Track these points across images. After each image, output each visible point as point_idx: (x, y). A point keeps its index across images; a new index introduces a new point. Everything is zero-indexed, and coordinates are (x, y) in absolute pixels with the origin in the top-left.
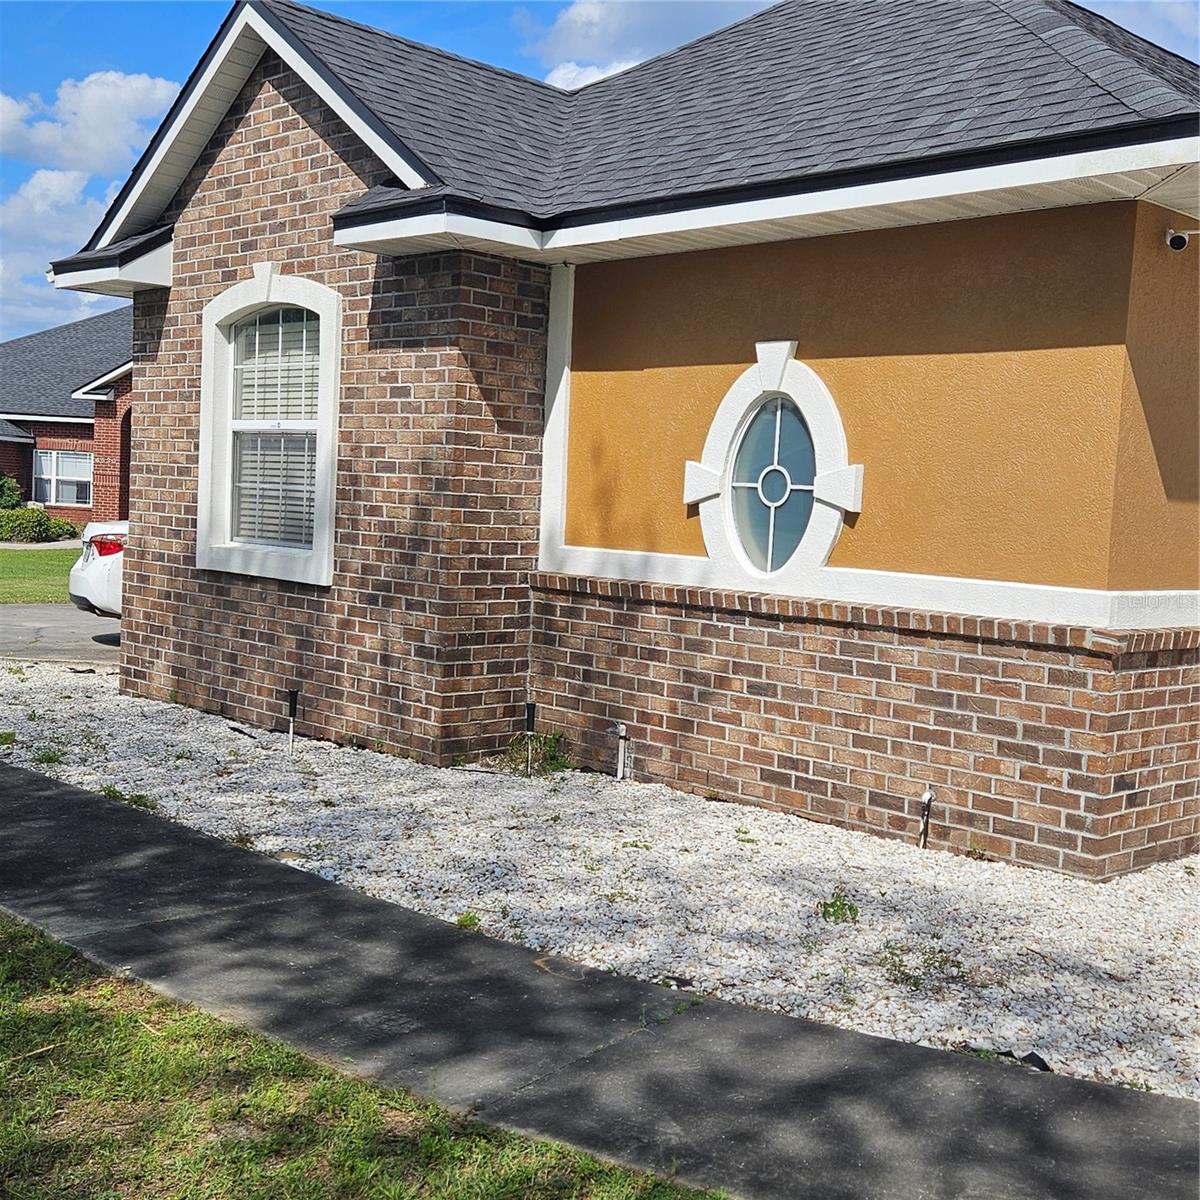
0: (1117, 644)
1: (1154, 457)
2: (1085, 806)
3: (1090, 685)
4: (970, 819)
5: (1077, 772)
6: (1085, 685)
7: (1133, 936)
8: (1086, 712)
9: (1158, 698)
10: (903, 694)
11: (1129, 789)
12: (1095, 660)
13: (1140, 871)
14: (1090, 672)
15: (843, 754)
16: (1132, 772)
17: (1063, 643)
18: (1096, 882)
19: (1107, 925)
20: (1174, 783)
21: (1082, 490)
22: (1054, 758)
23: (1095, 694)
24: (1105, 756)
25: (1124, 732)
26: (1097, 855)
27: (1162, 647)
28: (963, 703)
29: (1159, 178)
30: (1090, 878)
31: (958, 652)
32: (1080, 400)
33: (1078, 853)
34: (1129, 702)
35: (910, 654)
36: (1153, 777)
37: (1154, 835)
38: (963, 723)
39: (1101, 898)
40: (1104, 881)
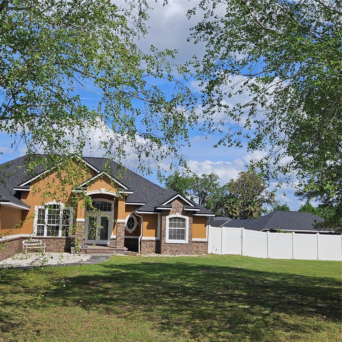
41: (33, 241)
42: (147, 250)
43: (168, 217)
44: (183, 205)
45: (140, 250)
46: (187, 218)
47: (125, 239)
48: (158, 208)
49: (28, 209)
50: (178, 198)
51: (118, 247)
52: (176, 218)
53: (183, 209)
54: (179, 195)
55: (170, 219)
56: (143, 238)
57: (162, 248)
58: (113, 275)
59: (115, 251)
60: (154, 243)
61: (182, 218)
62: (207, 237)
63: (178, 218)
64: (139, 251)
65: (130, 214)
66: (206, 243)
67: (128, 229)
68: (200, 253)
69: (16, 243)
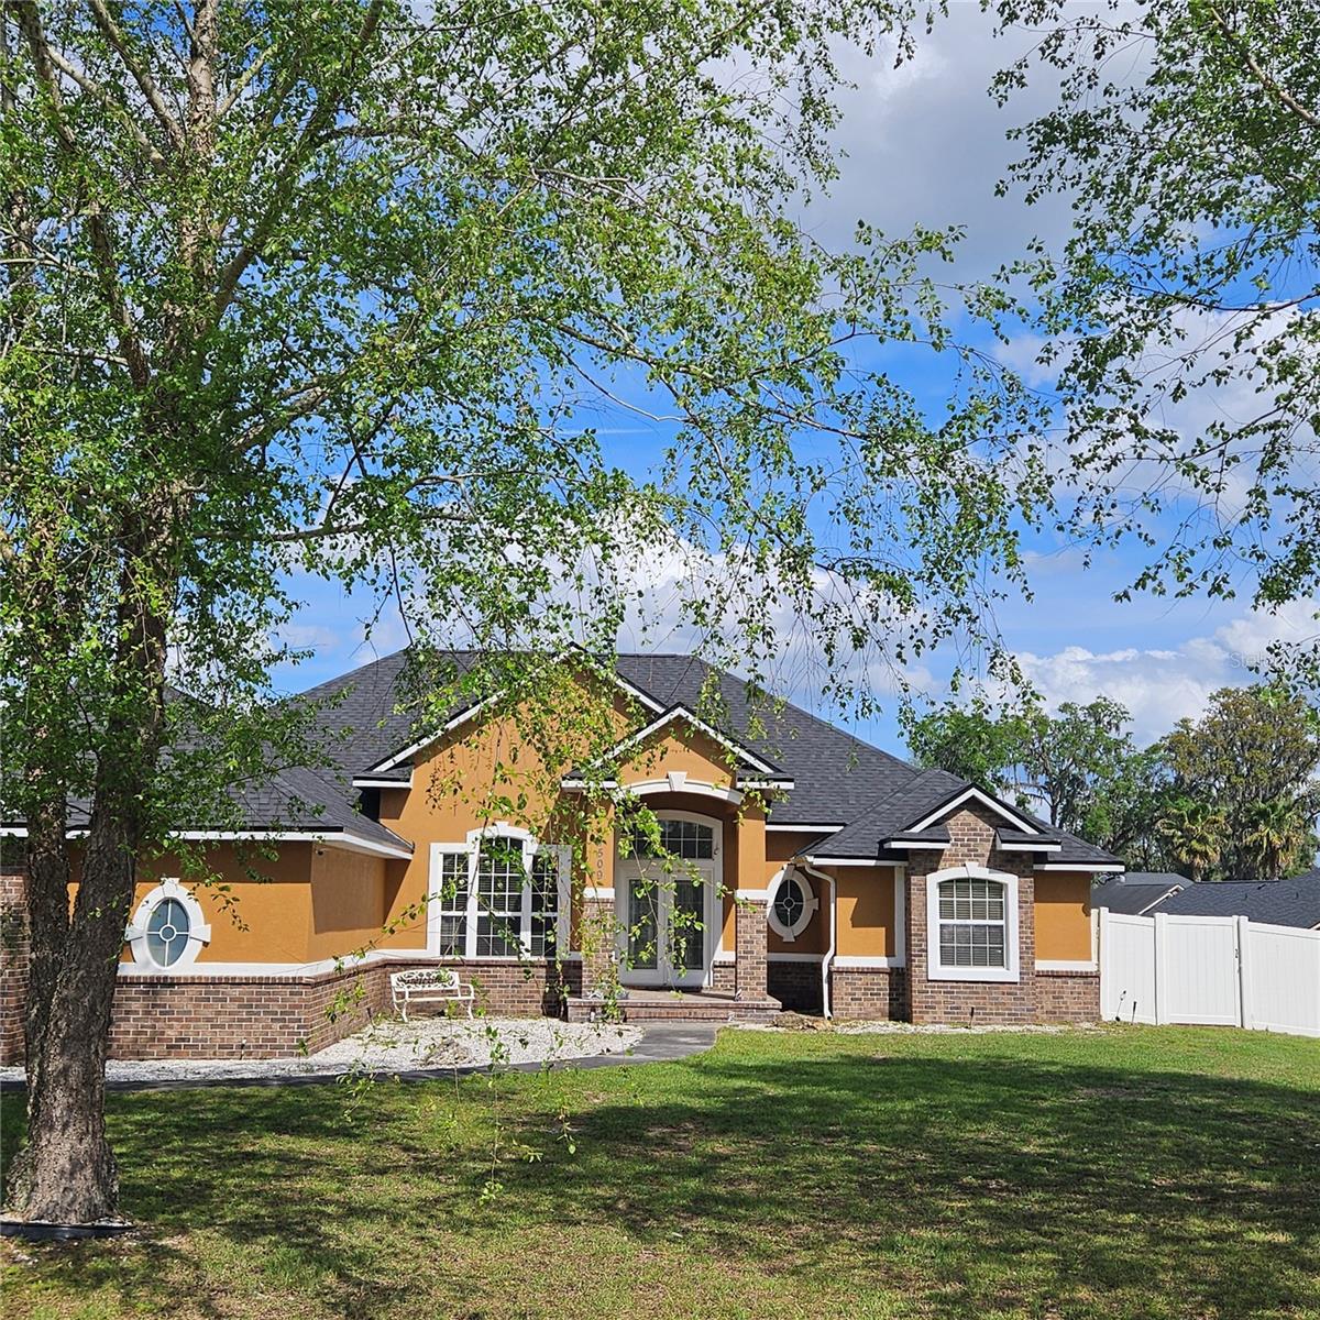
0: (311, 981)
2: (303, 1035)
3: (304, 995)
4: (260, 1047)
5: (300, 1024)
6: (302, 995)
8: (302, 1003)
10: (233, 1007)
12: (305, 986)
14: (303, 990)
15: (206, 1032)
17: (296, 982)
22: (291, 1021)
23: (305, 997)
24: (309, 1017)
25: (314, 1008)
28: (257, 1006)
31: (255, 989)
35: (237, 991)
41: (428, 974)
42: (855, 1006)
43: (933, 879)
44: (992, 832)
45: (831, 1009)
46: (1011, 881)
47: (771, 965)
48: (895, 845)
49: (408, 856)
50: (973, 804)
51: (745, 998)
52: (966, 880)
53: (994, 845)
54: (973, 792)
55: (944, 887)
56: (842, 962)
57: (917, 998)
58: (734, 1104)
59: (731, 1013)
60: (884, 981)
61: (990, 882)
62: (1094, 956)
63: (975, 881)
64: (827, 1012)
65: (785, 866)
66: (1092, 978)
67: (779, 928)
68: (1069, 1018)
69: (366, 984)
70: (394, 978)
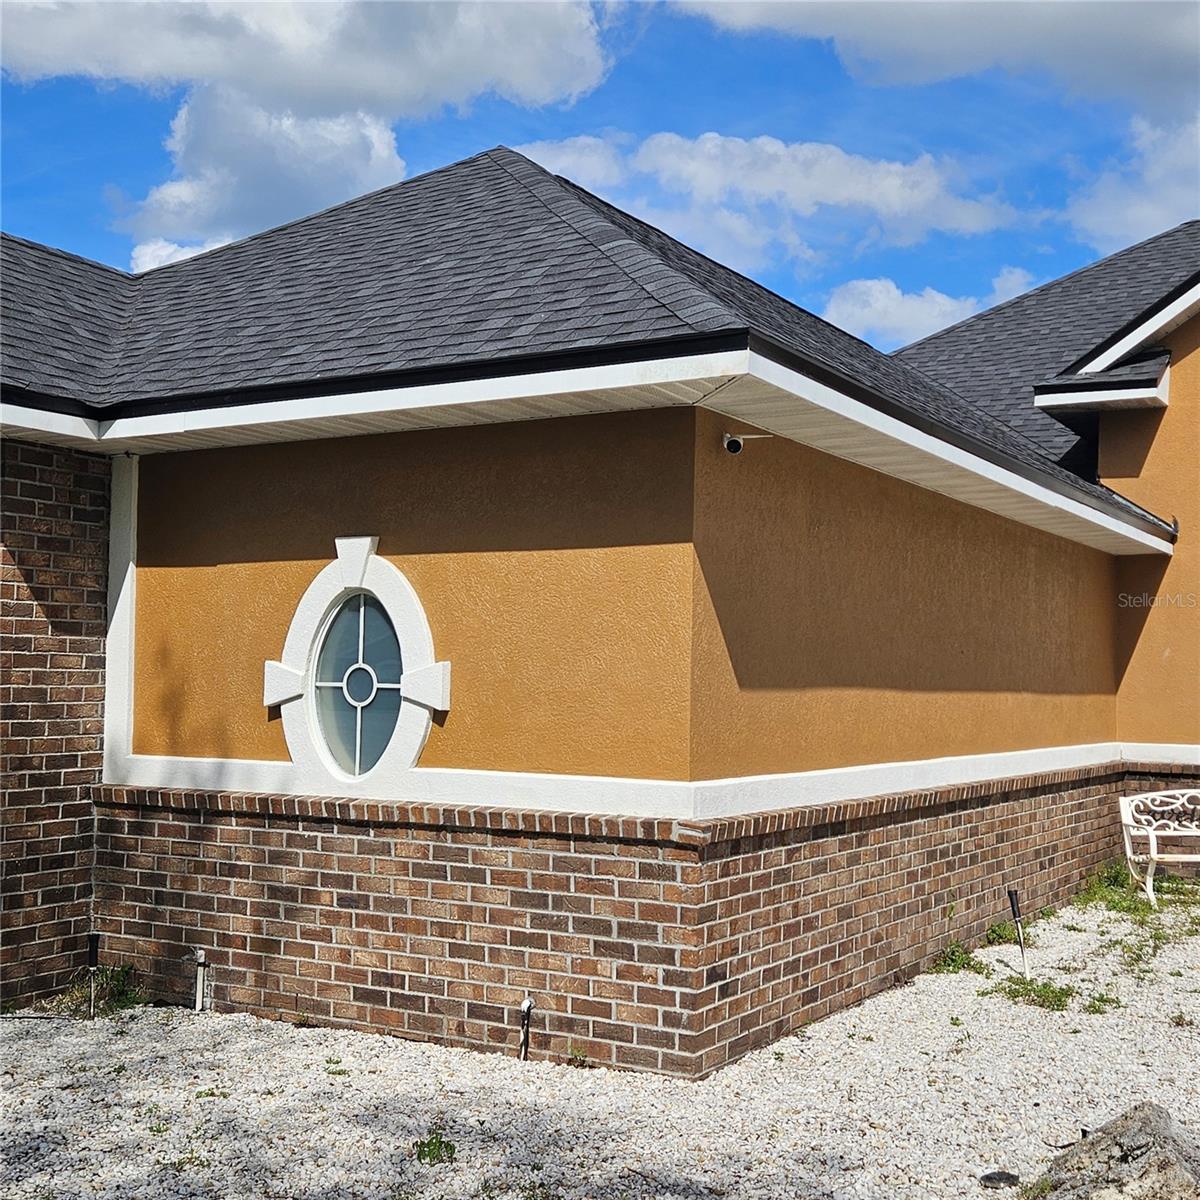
0: (702, 835)
1: (726, 649)
2: (680, 1003)
3: (679, 878)
4: (569, 1025)
5: (671, 968)
6: (674, 879)
7: (731, 1139)
8: (677, 905)
9: (742, 886)
10: (498, 898)
11: (721, 980)
12: (683, 852)
13: (736, 1062)
14: (678, 864)
15: (440, 966)
16: (723, 962)
17: (651, 837)
18: (694, 1081)
19: (706, 1130)
20: (762, 968)
21: (662, 683)
22: (648, 955)
23: (684, 887)
24: (697, 949)
25: (713, 923)
26: (694, 1053)
27: (743, 834)
28: (558, 903)
29: (713, 387)
30: (688, 1076)
31: (551, 851)
32: (655, 596)
33: (676, 1052)
34: (717, 892)
35: (504, 856)
36: (743, 965)
37: (747, 1023)
38: (560, 924)
39: (699, 1098)
40: (702, 1079)
49: (1164, 546)
69: (1050, 819)
70: (1127, 806)
